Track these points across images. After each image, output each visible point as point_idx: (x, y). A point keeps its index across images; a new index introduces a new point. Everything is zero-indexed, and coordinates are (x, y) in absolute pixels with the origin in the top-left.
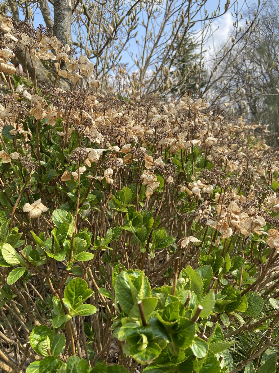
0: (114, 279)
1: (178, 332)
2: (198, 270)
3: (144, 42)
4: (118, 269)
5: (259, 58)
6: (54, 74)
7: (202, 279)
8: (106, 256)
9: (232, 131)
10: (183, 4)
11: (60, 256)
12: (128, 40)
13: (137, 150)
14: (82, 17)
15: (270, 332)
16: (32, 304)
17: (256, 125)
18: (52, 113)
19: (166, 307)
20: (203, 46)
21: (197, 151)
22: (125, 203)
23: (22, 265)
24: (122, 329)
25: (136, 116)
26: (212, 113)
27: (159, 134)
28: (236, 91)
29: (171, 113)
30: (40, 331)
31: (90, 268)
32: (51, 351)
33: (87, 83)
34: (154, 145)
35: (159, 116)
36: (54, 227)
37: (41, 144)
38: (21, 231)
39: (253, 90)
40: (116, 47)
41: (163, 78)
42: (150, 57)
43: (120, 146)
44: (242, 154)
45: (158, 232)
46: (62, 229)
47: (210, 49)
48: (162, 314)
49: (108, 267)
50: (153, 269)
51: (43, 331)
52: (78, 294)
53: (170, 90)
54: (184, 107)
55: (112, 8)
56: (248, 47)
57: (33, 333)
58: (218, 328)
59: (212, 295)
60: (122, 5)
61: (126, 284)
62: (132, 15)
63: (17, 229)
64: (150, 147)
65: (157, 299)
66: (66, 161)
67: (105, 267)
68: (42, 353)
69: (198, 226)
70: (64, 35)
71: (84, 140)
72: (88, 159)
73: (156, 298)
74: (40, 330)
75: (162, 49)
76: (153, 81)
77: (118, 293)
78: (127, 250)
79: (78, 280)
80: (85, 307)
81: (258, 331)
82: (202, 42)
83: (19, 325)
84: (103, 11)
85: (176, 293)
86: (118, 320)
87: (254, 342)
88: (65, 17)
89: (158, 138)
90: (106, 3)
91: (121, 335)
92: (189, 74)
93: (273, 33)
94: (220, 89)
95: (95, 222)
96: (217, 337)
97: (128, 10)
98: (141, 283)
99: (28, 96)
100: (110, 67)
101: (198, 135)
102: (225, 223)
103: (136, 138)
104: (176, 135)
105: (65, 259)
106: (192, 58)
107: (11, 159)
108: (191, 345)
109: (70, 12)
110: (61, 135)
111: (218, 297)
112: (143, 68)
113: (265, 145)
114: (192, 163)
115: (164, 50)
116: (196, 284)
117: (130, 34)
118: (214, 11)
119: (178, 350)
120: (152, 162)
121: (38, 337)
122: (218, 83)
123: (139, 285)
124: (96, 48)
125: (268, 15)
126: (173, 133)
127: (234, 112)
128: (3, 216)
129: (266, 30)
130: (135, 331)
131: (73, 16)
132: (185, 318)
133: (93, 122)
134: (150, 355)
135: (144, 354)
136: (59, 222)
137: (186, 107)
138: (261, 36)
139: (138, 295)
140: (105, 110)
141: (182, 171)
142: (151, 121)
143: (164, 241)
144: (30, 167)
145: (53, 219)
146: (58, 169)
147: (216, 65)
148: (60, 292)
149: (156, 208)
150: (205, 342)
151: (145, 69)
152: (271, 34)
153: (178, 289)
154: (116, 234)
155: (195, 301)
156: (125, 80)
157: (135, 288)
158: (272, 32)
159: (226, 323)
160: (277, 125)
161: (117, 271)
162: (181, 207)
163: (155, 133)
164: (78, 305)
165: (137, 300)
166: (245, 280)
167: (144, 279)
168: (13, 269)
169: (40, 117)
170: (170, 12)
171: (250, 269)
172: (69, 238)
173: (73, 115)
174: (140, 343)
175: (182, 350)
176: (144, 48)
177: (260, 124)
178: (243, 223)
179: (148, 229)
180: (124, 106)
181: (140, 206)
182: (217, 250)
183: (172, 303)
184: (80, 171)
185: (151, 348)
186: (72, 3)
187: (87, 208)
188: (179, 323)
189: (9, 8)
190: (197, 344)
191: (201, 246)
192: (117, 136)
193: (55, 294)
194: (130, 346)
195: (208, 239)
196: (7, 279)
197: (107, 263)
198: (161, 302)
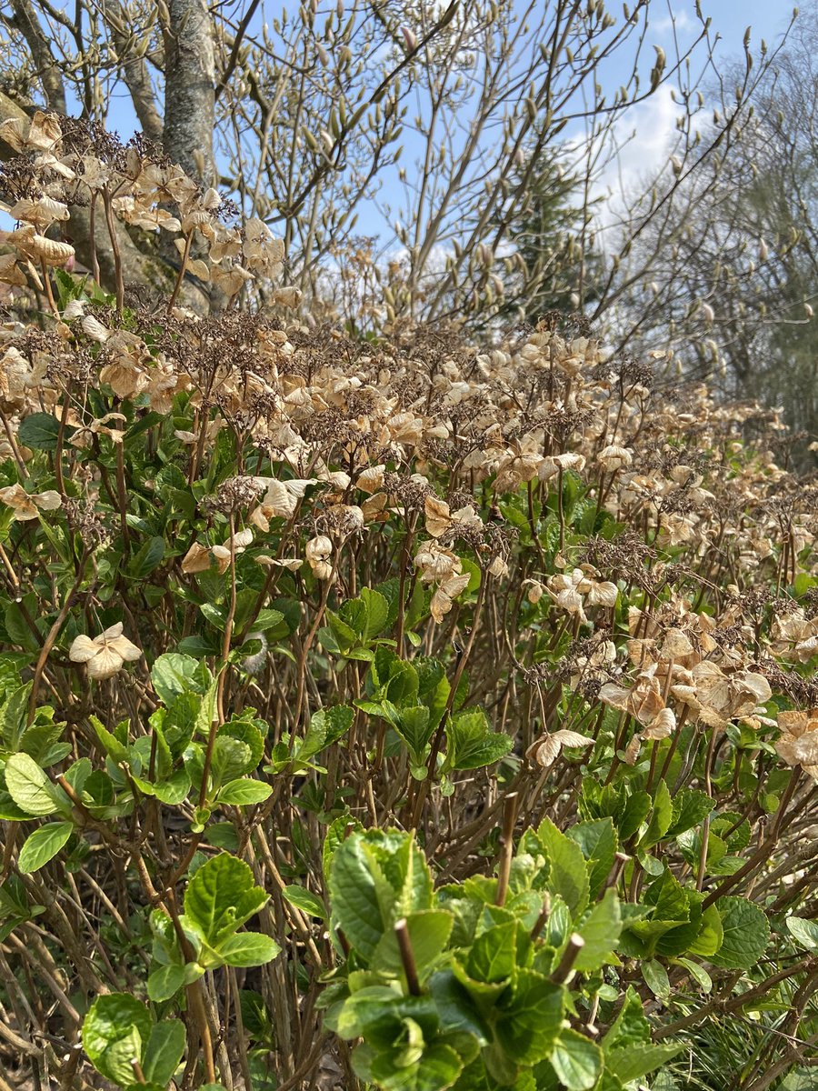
0: (328, 859)
1: (513, 1014)
2: (574, 832)
3: (422, 175)
4: (342, 828)
5: (753, 217)
6: (163, 267)
7: (586, 859)
8: (310, 790)
9: (676, 428)
10: (532, 70)
11: (173, 790)
12: (374, 171)
13: (402, 483)
14: (244, 107)
15: (794, 1022)
16: (88, 938)
17: (747, 409)
18: (162, 378)
19: (478, 940)
20: (589, 184)
21: (574, 485)
22: (366, 636)
23: (63, 817)
24: (350, 1005)
25: (400, 387)
26: (617, 378)
27: (464, 438)
28: (687, 312)
29: (498, 378)
30: (112, 1011)
31: (260, 827)
32: (145, 1069)
33: (261, 292)
34: (449, 470)
35: (464, 386)
36: (159, 704)
37: (129, 465)
38: (63, 716)
39: (739, 307)
40: (341, 192)
41: (478, 276)
42: (440, 217)
43: (354, 471)
44: (705, 493)
45: (463, 718)
46: (182, 711)
47: (611, 194)
48: (467, 961)
49: (313, 824)
50: (446, 830)
51: (121, 1011)
52: (223, 902)
53: (497, 309)
54: (536, 361)
55: (329, 81)
56: (722, 185)
57: (92, 1016)
58: (634, 1005)
59: (611, 907)
60: (358, 73)
61: (361, 872)
62: (385, 101)
63: (49, 712)
64: (440, 473)
65: (453, 915)
66: (198, 516)
67: (305, 827)
68: (117, 1077)
69: (575, 702)
70: (194, 158)
71: (251, 455)
72: (259, 509)
73: (448, 912)
74: (113, 1006)
75: (472, 195)
76: (449, 285)
77: (340, 897)
78: (371, 774)
79: (225, 859)
80: (245, 943)
81: (755, 1015)
82: (588, 176)
83: (50, 998)
84: (305, 89)
85: (508, 899)
86: (340, 978)
87: (750, 1053)
88: (197, 106)
89: (461, 448)
90: (313, 67)
91: (345, 1022)
92: (551, 265)
93: (793, 146)
94: (642, 305)
95: (279, 690)
96: (630, 1033)
97: (375, 85)
98: (406, 868)
99: (98, 330)
100: (323, 247)
101: (576, 437)
102: (652, 696)
103: (398, 449)
104: (514, 440)
105: (188, 801)
106: (561, 218)
107: (40, 509)
108: (552, 1052)
109: (211, 93)
110: (186, 440)
111: (632, 910)
112: (418, 249)
113: (773, 467)
114: (561, 521)
115: (478, 198)
116: (567, 874)
117: (381, 154)
118: (622, 88)
119: (513, 1068)
120: (446, 518)
121: (106, 1027)
122: (635, 290)
123: (399, 873)
124: (286, 194)
125: (778, 96)
126: (503, 436)
127: (683, 370)
128: (11, 674)
129: (774, 139)
130: (385, 1011)
131: (220, 104)
132: (534, 972)
133: (279, 405)
134: (429, 1079)
135: (412, 1077)
136: (172, 691)
137: (542, 360)
138: (759, 155)
139: (398, 904)
140: (311, 370)
141: (532, 543)
142: (442, 400)
143: (482, 747)
144: (94, 532)
145: (156, 682)
146: (174, 536)
147: (628, 237)
148: (172, 897)
149: (458, 649)
150: (591, 1043)
151: (426, 251)
152: (789, 148)
153: (514, 886)
154: (336, 725)
155: (564, 924)
156: (368, 281)
157: (389, 883)
158: (792, 142)
159: (662, 989)
160: (811, 409)
161: (338, 836)
162: (529, 647)
163: (453, 434)
164: (224, 935)
165: (393, 919)
166: (717, 864)
167: (414, 857)
168: (37, 827)
169: (128, 392)
170: (496, 91)
171: (730, 832)
172: (199, 738)
173: (221, 385)
174: (401, 1045)
175: (524, 1068)
176: (422, 193)
177: (757, 407)
178: (705, 691)
179: (433, 711)
180: (367, 360)
181: (409, 643)
182: (633, 773)
183: (496, 929)
184: (234, 544)
185: (434, 1062)
186: (216, 67)
187: (256, 651)
188: (515, 987)
189: (38, 82)
190: (569, 1050)
191: (585, 761)
192: (345, 444)
193: (157, 902)
194: (373, 1055)
195: (607, 742)
196: (17, 857)
197: (311, 813)
198: (466, 926)
